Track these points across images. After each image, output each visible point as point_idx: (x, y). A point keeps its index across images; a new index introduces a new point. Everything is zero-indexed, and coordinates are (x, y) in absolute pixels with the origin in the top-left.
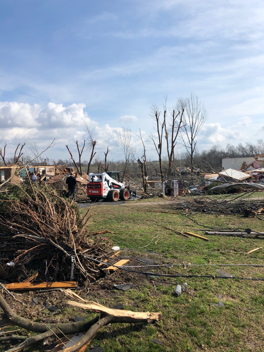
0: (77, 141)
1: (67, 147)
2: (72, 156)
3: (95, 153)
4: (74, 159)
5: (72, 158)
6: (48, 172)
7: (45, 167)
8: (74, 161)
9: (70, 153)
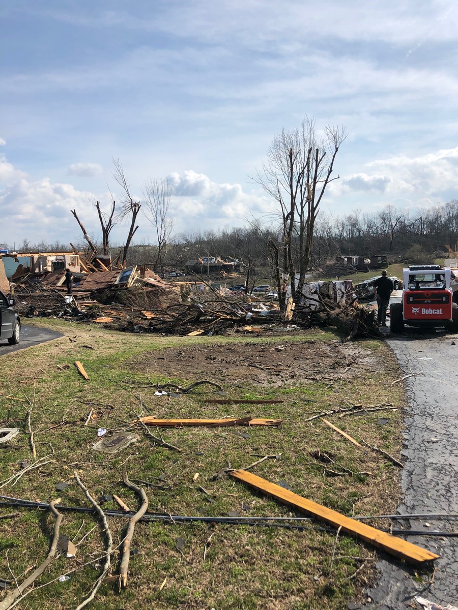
0: (98, 202)
1: (74, 214)
2: (85, 233)
3: (137, 227)
4: (90, 240)
5: (86, 237)
6: (69, 265)
7: (64, 256)
8: (89, 242)
9: (81, 227)
